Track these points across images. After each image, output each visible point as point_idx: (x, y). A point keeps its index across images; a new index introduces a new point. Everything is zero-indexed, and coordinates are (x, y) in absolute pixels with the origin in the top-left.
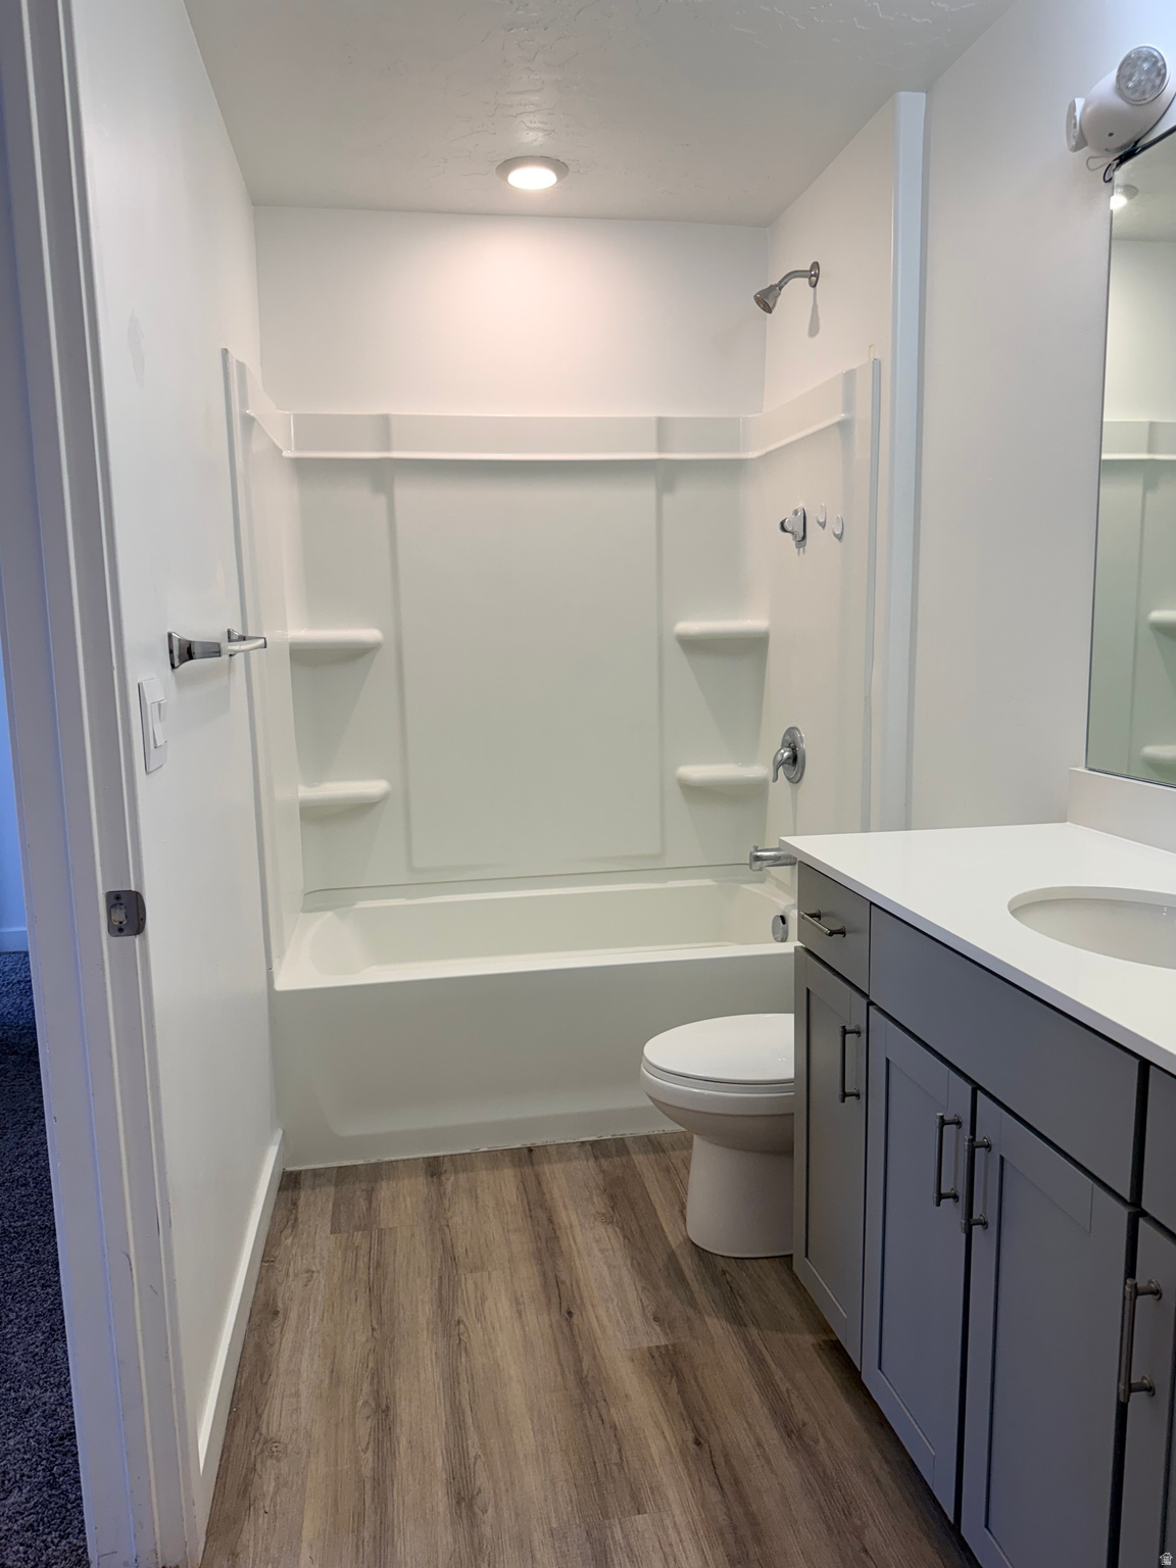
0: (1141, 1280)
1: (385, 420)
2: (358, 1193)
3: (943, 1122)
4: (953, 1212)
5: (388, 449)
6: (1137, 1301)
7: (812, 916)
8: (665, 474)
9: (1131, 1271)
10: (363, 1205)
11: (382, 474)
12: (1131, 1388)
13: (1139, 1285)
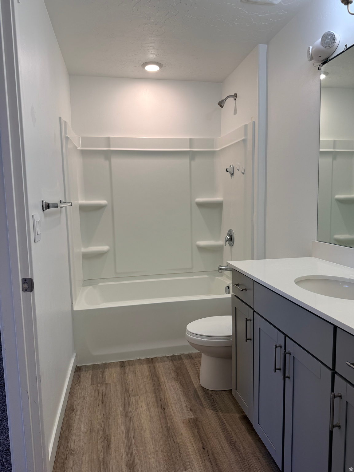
0: (336, 393)
1: (108, 138)
2: (99, 373)
3: (276, 347)
4: (280, 374)
5: (109, 147)
6: (335, 399)
7: (236, 285)
8: (192, 155)
9: (333, 390)
10: (101, 376)
11: (108, 155)
12: (333, 426)
13: (335, 394)
